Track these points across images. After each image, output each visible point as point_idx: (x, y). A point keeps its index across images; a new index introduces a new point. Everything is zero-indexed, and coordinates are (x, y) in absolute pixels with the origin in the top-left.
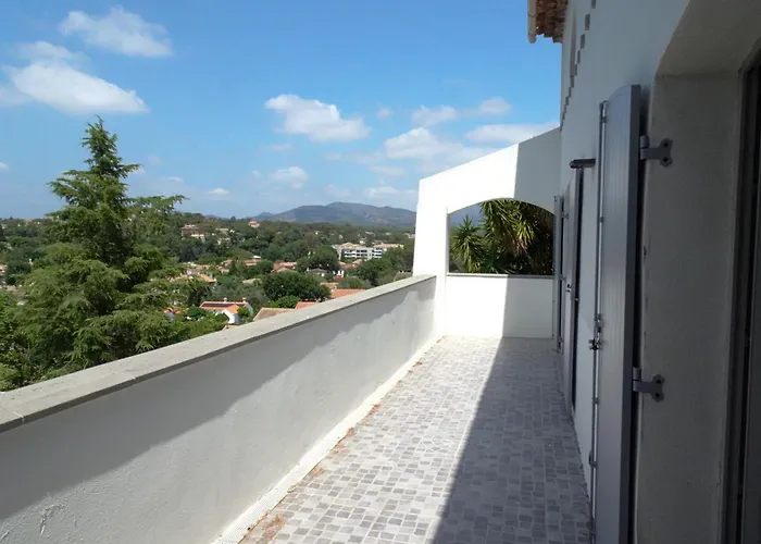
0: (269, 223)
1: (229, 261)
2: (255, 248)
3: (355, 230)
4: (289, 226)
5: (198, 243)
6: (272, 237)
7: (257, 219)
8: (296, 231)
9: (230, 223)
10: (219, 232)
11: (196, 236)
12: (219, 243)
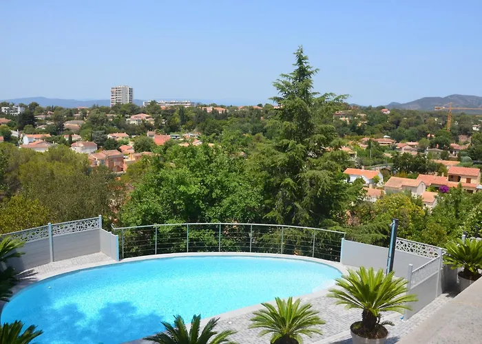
0: (397, 111)
1: (366, 139)
2: (385, 130)
3: (469, 119)
4: (414, 113)
5: (345, 124)
6: (399, 122)
7: (389, 107)
8: (418, 117)
9: (368, 110)
10: (359, 117)
11: (342, 119)
12: (360, 124)
